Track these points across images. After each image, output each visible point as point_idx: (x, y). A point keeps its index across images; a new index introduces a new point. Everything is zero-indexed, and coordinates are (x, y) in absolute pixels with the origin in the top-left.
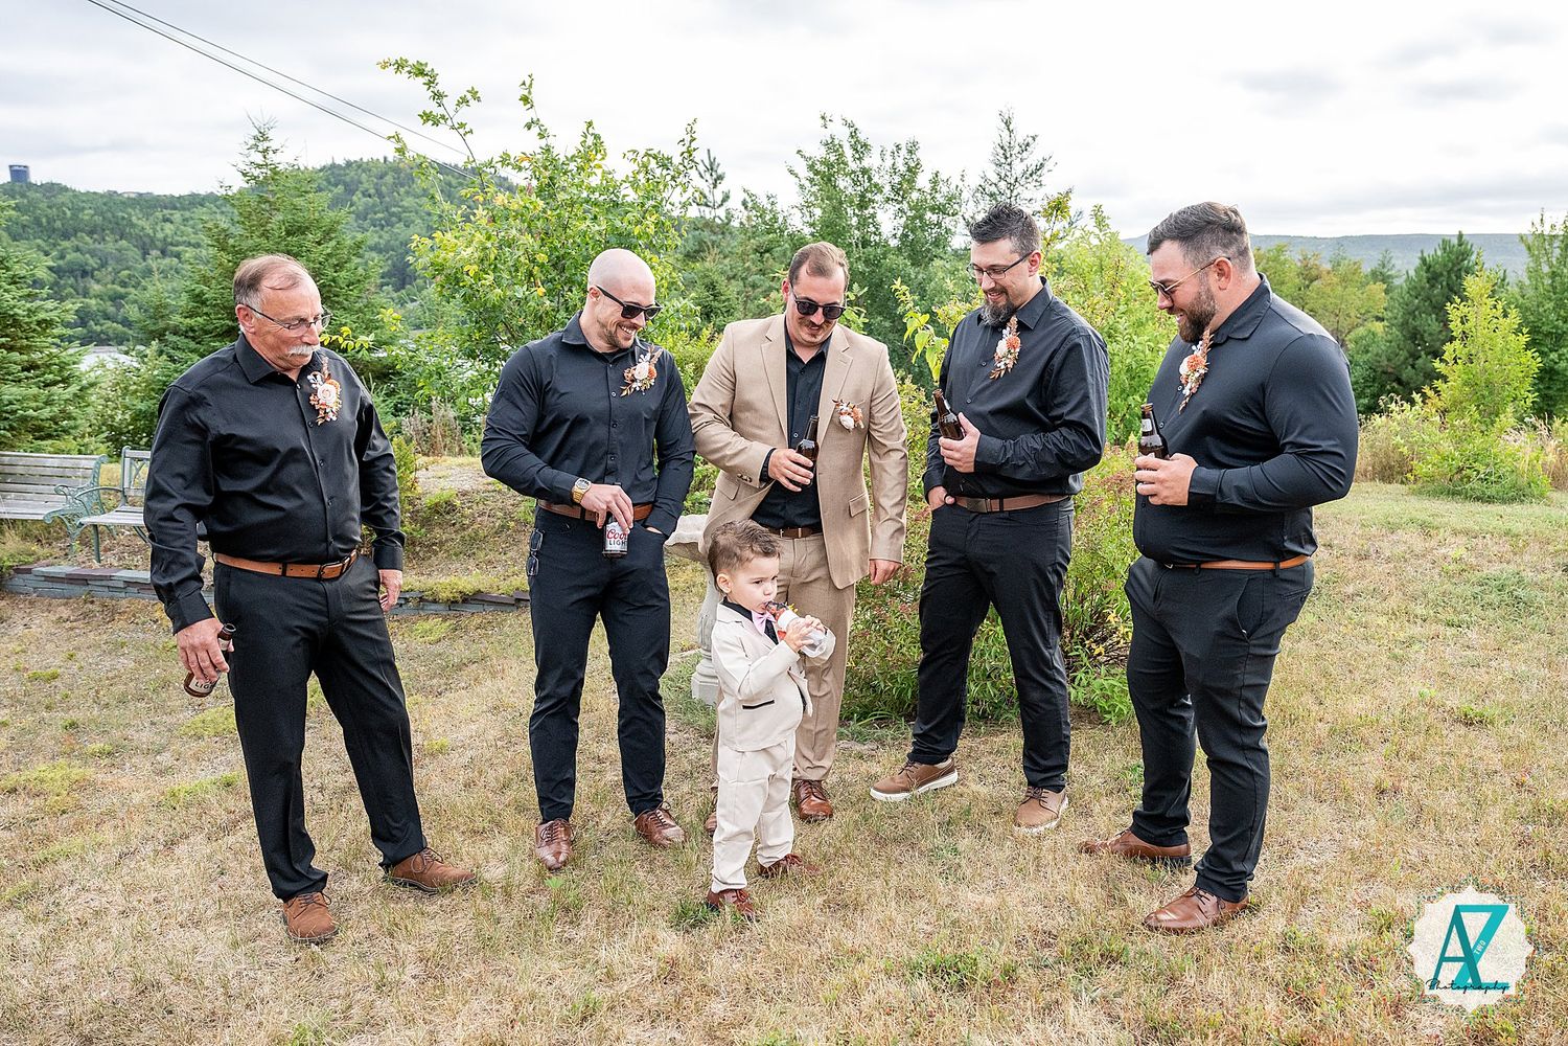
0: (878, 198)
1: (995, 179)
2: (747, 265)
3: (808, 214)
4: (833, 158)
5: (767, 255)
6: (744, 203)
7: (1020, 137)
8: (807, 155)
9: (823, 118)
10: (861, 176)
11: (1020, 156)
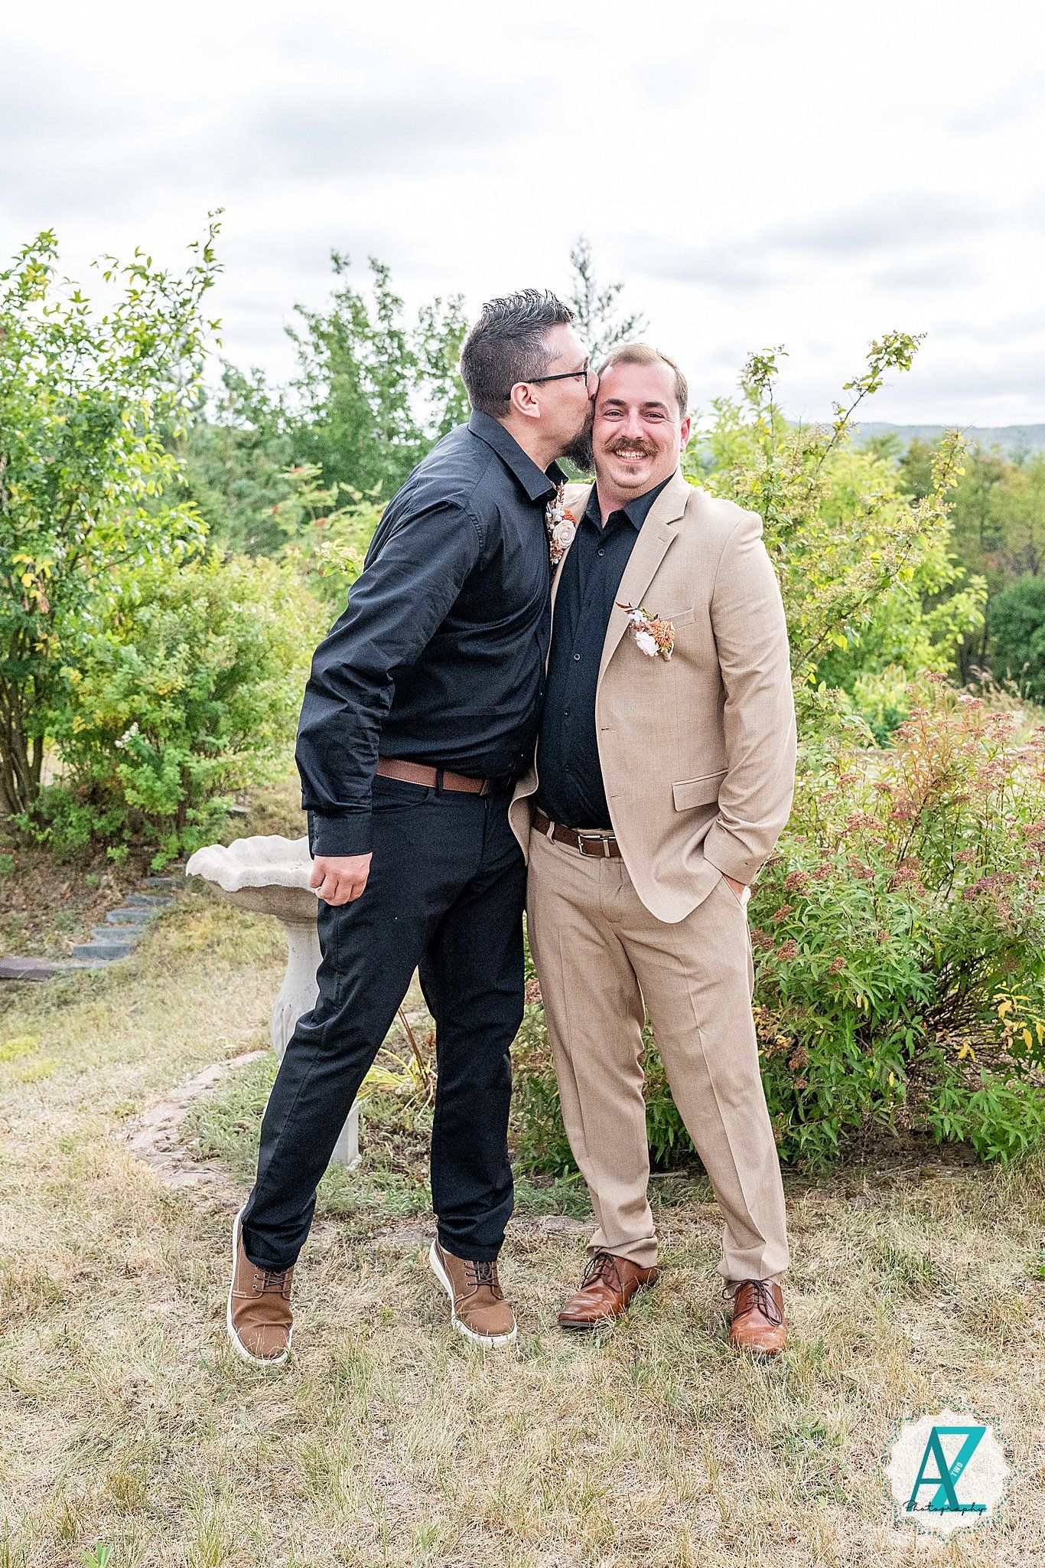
0: (410, 372)
2: (229, 464)
3: (308, 394)
4: (346, 315)
5: (257, 452)
6: (226, 379)
7: (599, 291)
8: (309, 310)
9: (336, 259)
10: (388, 340)
11: (600, 314)
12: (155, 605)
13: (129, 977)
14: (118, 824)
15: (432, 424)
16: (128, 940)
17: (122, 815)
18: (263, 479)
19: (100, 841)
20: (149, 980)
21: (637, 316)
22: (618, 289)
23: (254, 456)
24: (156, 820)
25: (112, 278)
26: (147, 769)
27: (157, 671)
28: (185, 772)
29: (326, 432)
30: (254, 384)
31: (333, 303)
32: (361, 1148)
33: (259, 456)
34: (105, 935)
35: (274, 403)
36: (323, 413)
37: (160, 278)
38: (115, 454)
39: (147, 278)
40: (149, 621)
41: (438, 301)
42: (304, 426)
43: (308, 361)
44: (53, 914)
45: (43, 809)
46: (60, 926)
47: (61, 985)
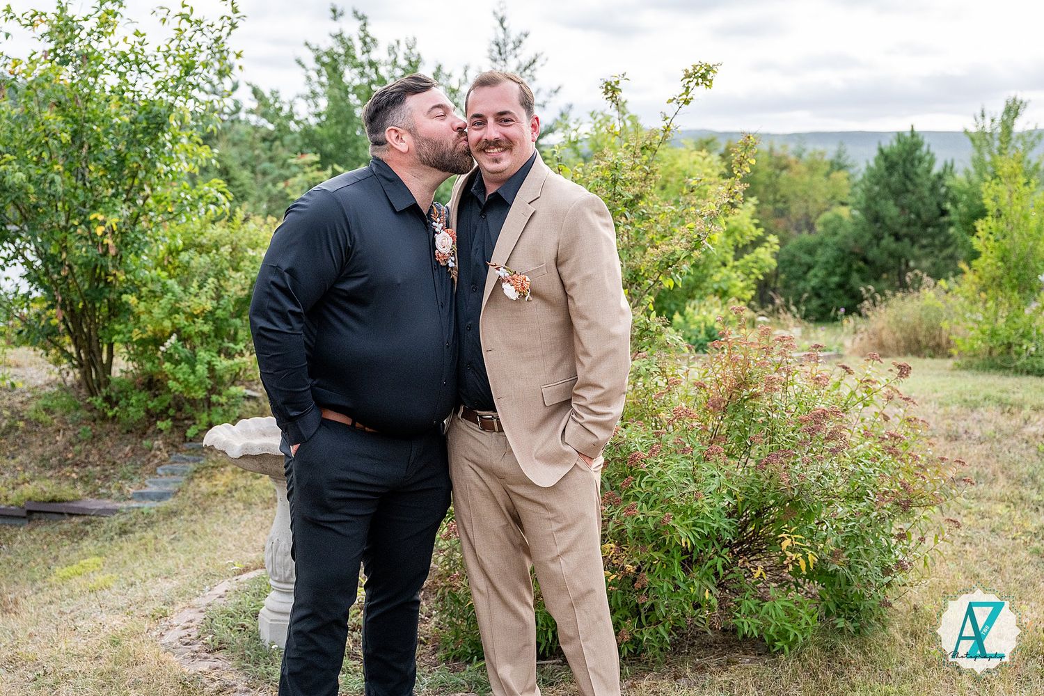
2: (257, 152)
3: (313, 105)
4: (340, 50)
5: (277, 143)
6: (254, 93)
7: (513, 37)
8: (314, 47)
9: (334, 11)
11: (514, 52)
12: (192, 251)
13: (172, 514)
14: (166, 404)
16: (171, 488)
17: (168, 398)
18: (281, 163)
19: (152, 416)
20: (185, 516)
23: (274, 147)
24: (193, 402)
25: (166, 22)
26: (184, 367)
27: (192, 298)
28: (211, 369)
29: (325, 130)
30: (273, 100)
31: (332, 41)
33: (277, 147)
34: (155, 483)
35: (287, 110)
36: (323, 118)
37: (199, 22)
38: (165, 144)
39: (190, 21)
40: (188, 262)
41: (399, 42)
42: (310, 127)
43: (313, 82)
44: (118, 469)
45: (113, 394)
46: (123, 478)
47: (123, 519)
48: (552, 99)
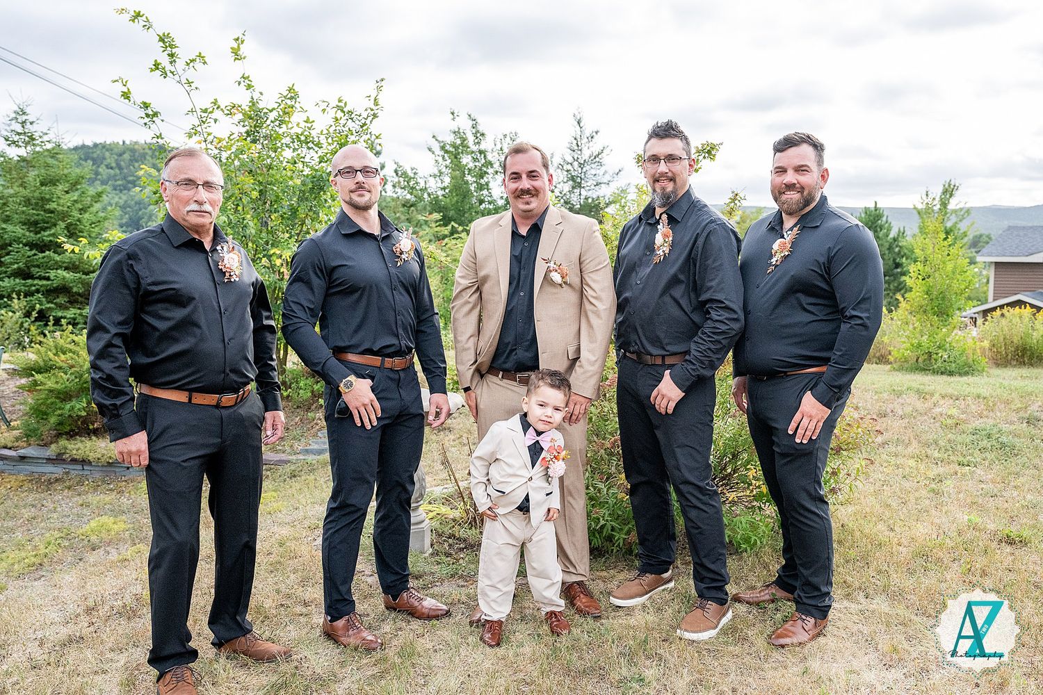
0: (490, 171)
1: (570, 159)
2: (398, 215)
3: (440, 181)
4: (458, 142)
5: (412, 208)
6: (396, 171)
7: (587, 132)
8: (440, 139)
9: (453, 114)
10: (479, 155)
11: (587, 145)
15: (502, 197)
18: (415, 223)
19: (315, 396)
21: (606, 147)
22: (597, 133)
23: (410, 212)
25: (326, 112)
29: (448, 200)
30: (412, 175)
31: (453, 135)
32: (432, 545)
33: (413, 210)
34: (316, 443)
35: (422, 185)
36: (447, 191)
37: (350, 112)
38: (326, 200)
39: (344, 112)
41: (505, 136)
42: (438, 197)
43: (440, 165)
44: (291, 433)
45: (287, 380)
46: (294, 438)
47: (293, 468)
48: (615, 179)
